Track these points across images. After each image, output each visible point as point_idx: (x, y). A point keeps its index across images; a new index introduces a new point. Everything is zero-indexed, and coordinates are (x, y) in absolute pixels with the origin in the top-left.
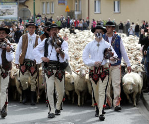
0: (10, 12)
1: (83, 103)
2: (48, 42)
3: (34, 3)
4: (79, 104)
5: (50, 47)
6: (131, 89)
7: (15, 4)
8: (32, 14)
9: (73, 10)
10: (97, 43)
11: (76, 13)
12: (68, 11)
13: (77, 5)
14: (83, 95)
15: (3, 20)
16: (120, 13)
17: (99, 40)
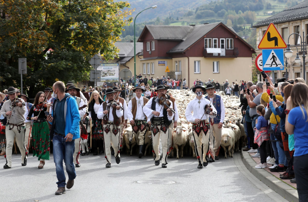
0: (112, 73)
1: (182, 156)
2: (156, 100)
3: (135, 64)
4: (178, 156)
5: (157, 105)
6: (227, 140)
7: (116, 65)
8: (133, 75)
9: (173, 70)
10: (198, 100)
11: (176, 73)
12: (169, 71)
13: (177, 65)
14: (182, 148)
15: (105, 80)
16: (219, 73)
17: (199, 98)
